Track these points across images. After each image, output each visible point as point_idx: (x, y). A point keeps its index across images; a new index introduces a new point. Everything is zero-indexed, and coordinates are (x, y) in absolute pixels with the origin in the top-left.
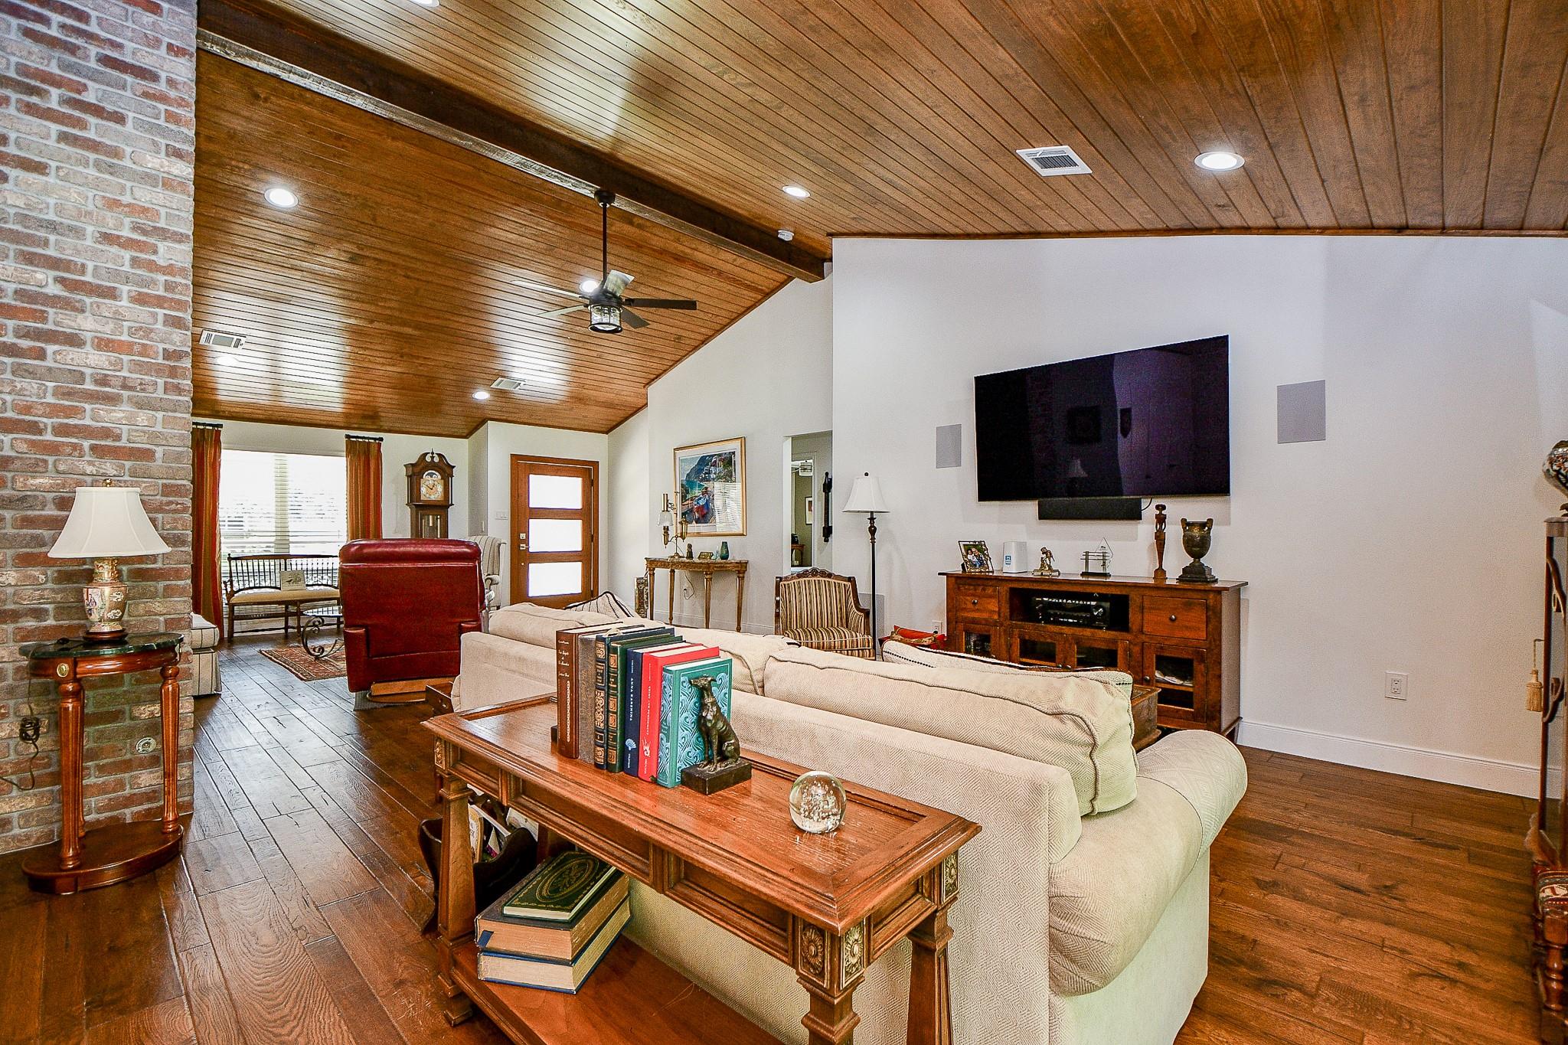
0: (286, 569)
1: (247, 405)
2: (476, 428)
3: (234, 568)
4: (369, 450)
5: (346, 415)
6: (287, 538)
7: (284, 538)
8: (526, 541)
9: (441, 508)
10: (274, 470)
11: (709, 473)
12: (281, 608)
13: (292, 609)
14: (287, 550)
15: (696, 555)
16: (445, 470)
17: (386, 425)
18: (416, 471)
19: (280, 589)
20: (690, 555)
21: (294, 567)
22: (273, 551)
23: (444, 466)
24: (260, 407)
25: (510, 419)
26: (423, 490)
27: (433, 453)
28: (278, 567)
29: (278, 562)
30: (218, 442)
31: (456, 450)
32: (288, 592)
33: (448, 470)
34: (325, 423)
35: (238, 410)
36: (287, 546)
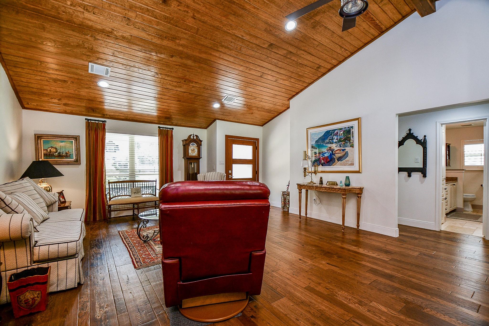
0: (133, 187)
1: (116, 111)
2: (211, 124)
3: (111, 187)
4: (168, 134)
5: (159, 117)
6: (134, 173)
7: (133, 173)
8: (231, 174)
9: (197, 159)
10: (129, 142)
11: (332, 139)
12: (131, 206)
13: (136, 206)
14: (134, 178)
15: (325, 182)
16: (198, 142)
17: (175, 122)
18: (187, 143)
19: (130, 196)
20: (321, 182)
21: (137, 186)
22: (128, 179)
23: (198, 141)
24: (122, 112)
25: (225, 119)
26: (190, 151)
27: (194, 135)
28: (130, 186)
29: (130, 184)
30: (104, 128)
31: (202, 134)
32: (135, 199)
33: (199, 142)
34: (149, 121)
35: (112, 114)
36: (134, 177)
